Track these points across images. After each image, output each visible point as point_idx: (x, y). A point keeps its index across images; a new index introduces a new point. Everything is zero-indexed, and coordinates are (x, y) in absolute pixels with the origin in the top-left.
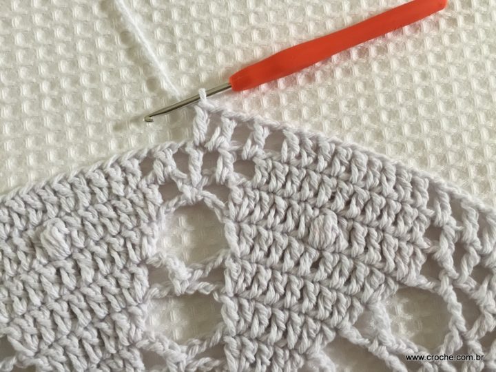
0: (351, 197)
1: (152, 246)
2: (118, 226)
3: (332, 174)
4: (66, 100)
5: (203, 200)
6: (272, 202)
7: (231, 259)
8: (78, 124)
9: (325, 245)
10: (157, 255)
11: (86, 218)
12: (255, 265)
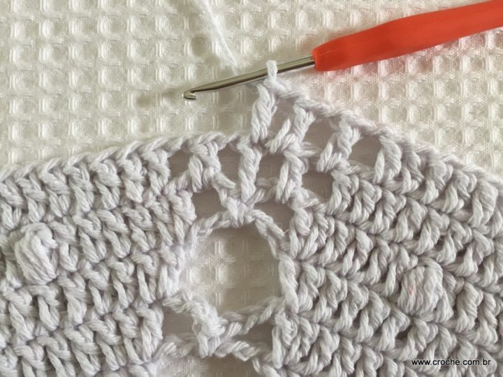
0: (466, 246)
1: (174, 280)
2: (128, 245)
3: (443, 210)
4: (75, 52)
5: (254, 222)
6: (352, 237)
7: (284, 314)
8: (87, 88)
9: (422, 311)
10: (179, 293)
11: (83, 229)
12: (318, 327)
